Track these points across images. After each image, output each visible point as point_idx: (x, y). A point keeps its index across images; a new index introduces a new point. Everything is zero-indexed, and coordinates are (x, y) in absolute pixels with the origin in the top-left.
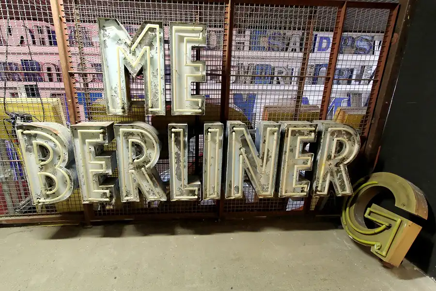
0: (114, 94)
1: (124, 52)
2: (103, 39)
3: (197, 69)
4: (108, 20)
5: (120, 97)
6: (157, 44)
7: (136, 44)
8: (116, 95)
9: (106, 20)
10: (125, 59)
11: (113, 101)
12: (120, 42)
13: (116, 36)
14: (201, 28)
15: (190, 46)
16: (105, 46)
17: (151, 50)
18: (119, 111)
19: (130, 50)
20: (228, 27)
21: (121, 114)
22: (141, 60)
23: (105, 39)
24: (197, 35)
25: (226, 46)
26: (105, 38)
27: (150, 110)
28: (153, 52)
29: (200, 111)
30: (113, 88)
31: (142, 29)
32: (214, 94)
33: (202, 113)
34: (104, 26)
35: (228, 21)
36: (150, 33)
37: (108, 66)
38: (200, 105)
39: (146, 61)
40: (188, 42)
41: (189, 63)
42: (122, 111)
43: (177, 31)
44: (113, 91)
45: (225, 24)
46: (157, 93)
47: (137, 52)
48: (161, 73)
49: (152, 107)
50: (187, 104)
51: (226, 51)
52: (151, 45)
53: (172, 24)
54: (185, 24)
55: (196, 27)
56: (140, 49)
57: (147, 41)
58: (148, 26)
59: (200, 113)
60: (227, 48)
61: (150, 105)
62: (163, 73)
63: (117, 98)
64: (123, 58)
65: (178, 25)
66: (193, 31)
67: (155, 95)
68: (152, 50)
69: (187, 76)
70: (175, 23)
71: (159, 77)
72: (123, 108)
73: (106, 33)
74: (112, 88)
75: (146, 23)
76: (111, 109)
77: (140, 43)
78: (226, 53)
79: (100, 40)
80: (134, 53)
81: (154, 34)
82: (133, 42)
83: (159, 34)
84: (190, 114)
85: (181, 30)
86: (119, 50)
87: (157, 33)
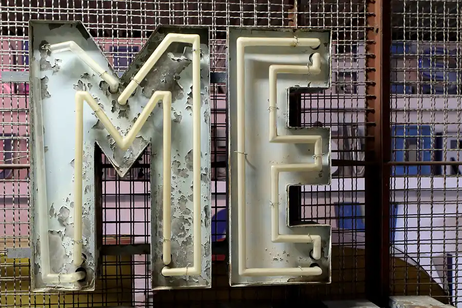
0: (58, 228)
1: (97, 108)
2: (39, 75)
3: (306, 149)
4: (58, 25)
5: (76, 238)
6: (194, 83)
7: (132, 86)
8: (62, 230)
9: (53, 26)
10: (97, 126)
11: (53, 247)
12: (85, 82)
13: (78, 64)
14: (315, 41)
15: (284, 87)
16: (44, 94)
17: (173, 100)
18: (69, 280)
19: (114, 103)
20: (378, 38)
21: (73, 288)
22: (144, 129)
23: (44, 74)
24: (306, 58)
25: (374, 84)
26: (47, 73)
27: (165, 271)
28: (180, 106)
29: (317, 270)
30: (57, 210)
31: (152, 47)
32: (317, 205)
33: (323, 278)
34: (44, 43)
35: (378, 23)
36: (171, 56)
37: (46, 149)
38: (316, 254)
39: (160, 130)
40: (280, 76)
41: (283, 134)
42: (79, 278)
43: (248, 49)
44: (55, 220)
45: (368, 29)
46: (186, 221)
47: (134, 107)
48: (202, 160)
49: (170, 266)
50: (277, 250)
51: (374, 98)
52: (174, 87)
53: (236, 33)
54: (272, 32)
55: (301, 40)
56: (143, 99)
57: (163, 78)
58: (171, 38)
59: (316, 278)
60: (377, 91)
61: (166, 260)
62: (206, 162)
63: (67, 239)
64: (91, 123)
65: (251, 35)
66: (294, 50)
67: (181, 226)
68: (177, 101)
69: (279, 171)
70: (245, 29)
71: (195, 175)
72: (82, 269)
73: (48, 59)
74: (52, 210)
75: (163, 31)
76: (46, 273)
77: (143, 83)
78: (377, 105)
79: (31, 76)
80: (124, 111)
81: (182, 58)
82: (125, 82)
83: (198, 59)
84: (283, 281)
85: (257, 47)
86: (85, 103)
87: (194, 57)
